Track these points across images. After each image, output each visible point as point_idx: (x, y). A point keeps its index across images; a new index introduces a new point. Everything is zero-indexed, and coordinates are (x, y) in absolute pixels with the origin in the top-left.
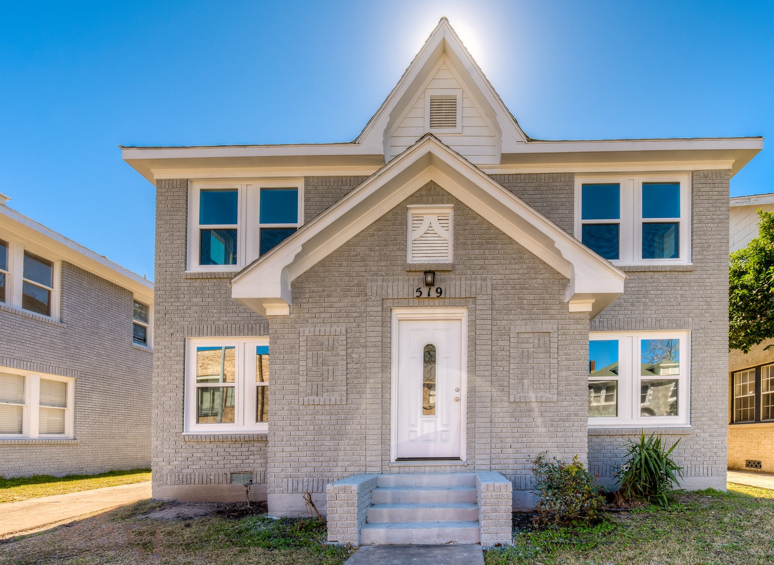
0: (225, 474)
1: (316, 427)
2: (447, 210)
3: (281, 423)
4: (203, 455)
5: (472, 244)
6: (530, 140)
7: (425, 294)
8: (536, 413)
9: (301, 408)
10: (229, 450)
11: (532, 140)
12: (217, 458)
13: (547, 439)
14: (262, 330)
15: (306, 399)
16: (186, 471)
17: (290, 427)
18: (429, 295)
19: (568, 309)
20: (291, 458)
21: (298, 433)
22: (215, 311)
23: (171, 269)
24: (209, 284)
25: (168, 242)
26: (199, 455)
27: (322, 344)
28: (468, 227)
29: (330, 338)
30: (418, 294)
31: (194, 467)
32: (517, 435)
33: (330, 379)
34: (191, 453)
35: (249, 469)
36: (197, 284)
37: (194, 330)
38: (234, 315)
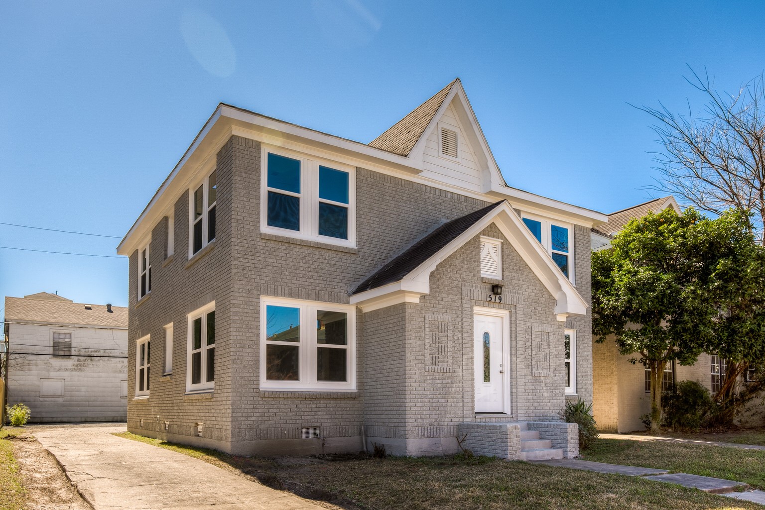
0: (298, 429)
1: (435, 389)
2: (498, 242)
3: (415, 385)
4: (277, 411)
5: (513, 269)
6: (506, 185)
7: (493, 300)
8: (543, 384)
9: (426, 373)
10: (300, 406)
11: (508, 186)
12: (290, 414)
13: (547, 401)
14: (327, 296)
15: (430, 367)
16: (263, 426)
17: (420, 388)
18: (495, 301)
19: (556, 319)
20: (420, 411)
21: (424, 393)
22: (287, 274)
23: (248, 227)
24: (282, 247)
25: (245, 199)
26: (275, 410)
27: (438, 328)
28: (510, 257)
29: (443, 323)
30: (490, 299)
31: (270, 422)
32: (535, 397)
33: (443, 353)
34: (267, 409)
35: (318, 424)
36: (271, 245)
37: (269, 289)
38: (304, 280)
